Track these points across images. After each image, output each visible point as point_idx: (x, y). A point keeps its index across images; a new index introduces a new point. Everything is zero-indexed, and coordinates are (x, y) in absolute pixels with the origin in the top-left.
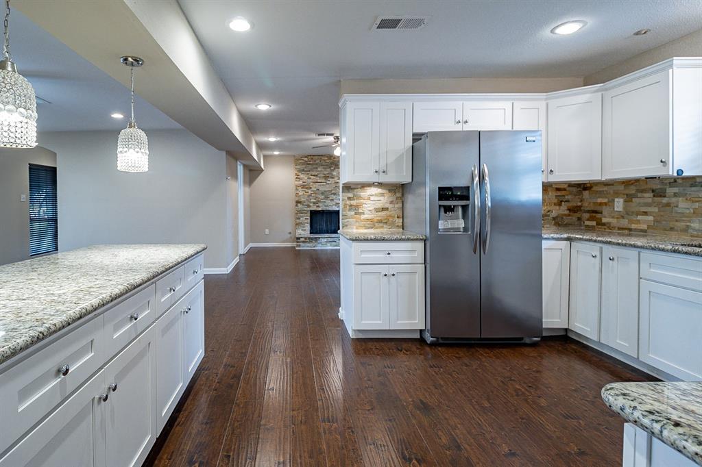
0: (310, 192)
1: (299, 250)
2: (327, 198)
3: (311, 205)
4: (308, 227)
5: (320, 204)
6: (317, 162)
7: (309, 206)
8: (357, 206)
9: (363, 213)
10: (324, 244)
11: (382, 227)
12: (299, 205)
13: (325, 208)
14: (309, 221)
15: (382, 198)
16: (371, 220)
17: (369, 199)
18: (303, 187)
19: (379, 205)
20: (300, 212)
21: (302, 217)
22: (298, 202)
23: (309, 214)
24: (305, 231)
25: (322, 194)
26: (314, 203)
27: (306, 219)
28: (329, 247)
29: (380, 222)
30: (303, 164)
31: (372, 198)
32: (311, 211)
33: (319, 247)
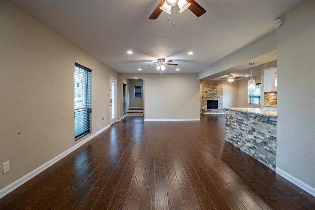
0: (207, 94)
1: (205, 114)
2: (213, 96)
3: (208, 98)
4: (206, 106)
5: (211, 98)
6: (210, 83)
7: (207, 99)
8: (268, 98)
9: (270, 100)
10: (214, 112)
11: (275, 104)
12: (203, 98)
13: (213, 100)
14: (207, 104)
15: (275, 96)
16: (272, 102)
17: (271, 96)
18: (205, 92)
19: (274, 98)
20: (204, 101)
21: (205, 102)
22: (203, 97)
23: (207, 102)
24: (205, 108)
25: (212, 94)
26: (209, 98)
27: (206, 103)
28: (215, 113)
29: (274, 103)
30: (205, 84)
31: (272, 96)
32: (208, 101)
33: (212, 113)
